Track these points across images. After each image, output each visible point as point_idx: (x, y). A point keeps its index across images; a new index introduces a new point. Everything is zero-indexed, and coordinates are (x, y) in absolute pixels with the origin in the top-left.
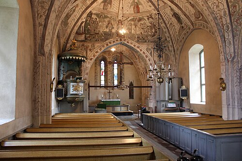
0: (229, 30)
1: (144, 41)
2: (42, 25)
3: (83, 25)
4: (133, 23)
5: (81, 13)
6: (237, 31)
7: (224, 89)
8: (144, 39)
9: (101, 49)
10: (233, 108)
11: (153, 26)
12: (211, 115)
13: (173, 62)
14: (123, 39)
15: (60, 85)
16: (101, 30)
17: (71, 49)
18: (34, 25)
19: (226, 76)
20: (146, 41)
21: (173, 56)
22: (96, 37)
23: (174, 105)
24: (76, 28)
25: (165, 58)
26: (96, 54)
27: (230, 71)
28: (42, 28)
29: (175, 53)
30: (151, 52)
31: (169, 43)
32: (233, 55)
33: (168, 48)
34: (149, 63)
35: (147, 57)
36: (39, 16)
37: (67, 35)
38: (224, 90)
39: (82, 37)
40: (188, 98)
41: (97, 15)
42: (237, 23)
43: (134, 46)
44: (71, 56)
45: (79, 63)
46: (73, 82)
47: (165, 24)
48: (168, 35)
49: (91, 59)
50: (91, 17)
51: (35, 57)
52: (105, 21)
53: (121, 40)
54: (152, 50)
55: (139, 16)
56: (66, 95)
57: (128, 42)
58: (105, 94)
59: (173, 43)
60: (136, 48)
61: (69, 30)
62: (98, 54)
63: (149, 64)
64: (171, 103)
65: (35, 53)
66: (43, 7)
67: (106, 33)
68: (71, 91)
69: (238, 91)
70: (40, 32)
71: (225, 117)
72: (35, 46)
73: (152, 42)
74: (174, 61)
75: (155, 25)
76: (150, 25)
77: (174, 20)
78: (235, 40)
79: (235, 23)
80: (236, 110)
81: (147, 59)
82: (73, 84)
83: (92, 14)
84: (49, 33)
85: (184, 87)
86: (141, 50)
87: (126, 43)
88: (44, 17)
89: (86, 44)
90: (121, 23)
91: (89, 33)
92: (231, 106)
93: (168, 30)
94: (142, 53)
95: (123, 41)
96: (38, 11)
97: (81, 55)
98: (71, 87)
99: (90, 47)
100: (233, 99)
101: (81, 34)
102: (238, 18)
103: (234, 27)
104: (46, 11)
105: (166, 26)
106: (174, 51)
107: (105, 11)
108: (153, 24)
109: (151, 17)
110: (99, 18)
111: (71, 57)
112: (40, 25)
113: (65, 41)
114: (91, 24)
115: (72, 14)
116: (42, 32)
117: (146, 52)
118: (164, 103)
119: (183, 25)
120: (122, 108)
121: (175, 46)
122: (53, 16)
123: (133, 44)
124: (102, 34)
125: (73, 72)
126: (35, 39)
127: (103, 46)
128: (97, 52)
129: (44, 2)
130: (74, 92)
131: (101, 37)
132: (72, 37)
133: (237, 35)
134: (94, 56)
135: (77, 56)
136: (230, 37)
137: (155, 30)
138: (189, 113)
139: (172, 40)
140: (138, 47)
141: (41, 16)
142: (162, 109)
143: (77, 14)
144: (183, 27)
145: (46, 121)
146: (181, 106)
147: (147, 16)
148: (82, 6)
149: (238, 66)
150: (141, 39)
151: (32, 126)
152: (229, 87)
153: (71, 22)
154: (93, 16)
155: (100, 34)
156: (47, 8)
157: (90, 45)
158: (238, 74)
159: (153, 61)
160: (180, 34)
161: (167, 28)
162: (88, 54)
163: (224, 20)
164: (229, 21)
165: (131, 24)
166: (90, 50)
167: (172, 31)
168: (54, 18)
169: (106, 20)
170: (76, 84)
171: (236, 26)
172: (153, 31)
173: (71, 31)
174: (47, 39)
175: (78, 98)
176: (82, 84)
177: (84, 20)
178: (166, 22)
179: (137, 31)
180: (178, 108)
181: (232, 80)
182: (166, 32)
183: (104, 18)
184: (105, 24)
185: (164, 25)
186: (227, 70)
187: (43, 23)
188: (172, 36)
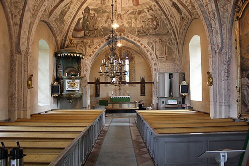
0: (216, 17)
1: (145, 34)
2: (17, 25)
3: (81, 21)
4: (133, 16)
5: (77, 9)
6: (224, 18)
7: (211, 84)
8: (145, 33)
9: (100, 45)
10: (221, 106)
11: (154, 18)
12: (205, 113)
13: (176, 56)
14: (122, 34)
15: (56, 82)
16: (100, 26)
17: (68, 46)
18: (9, 25)
19: (213, 70)
20: (147, 35)
21: (176, 50)
22: (95, 33)
23: (175, 102)
24: (73, 25)
25: (168, 51)
26: (95, 50)
27: (217, 63)
28: (17, 27)
29: (178, 46)
30: (153, 46)
31: (172, 35)
32: (220, 47)
33: (171, 41)
34: (150, 57)
35: (148, 51)
36: (13, 16)
37: (64, 33)
38: (211, 86)
39: (82, 34)
40: (189, 94)
41: (95, 10)
42: (224, 9)
43: (135, 40)
44: (69, 53)
45: (78, 60)
46: (68, 79)
47: (166, 15)
48: (170, 27)
49: (90, 56)
50: (89, 13)
51: (12, 55)
52: (103, 16)
53: (120, 35)
54: (154, 44)
55: (139, 8)
56: (62, 91)
57: (128, 37)
58: (115, 91)
59: (175, 36)
60: (136, 42)
61: (66, 28)
62: (97, 50)
63: (151, 59)
64: (171, 99)
65: (11, 52)
66: (16, 7)
67: (104, 28)
68: (67, 88)
69: (226, 86)
70: (16, 31)
71: (212, 116)
72: (12, 45)
73: (153, 35)
74: (178, 54)
75: (156, 18)
76: (151, 17)
77: (174, 10)
78: (222, 29)
79: (222, 9)
80: (223, 107)
81: (149, 54)
82: (69, 80)
83: (89, 10)
84: (25, 32)
85: (184, 83)
86: (142, 45)
87: (126, 37)
88: (19, 17)
89: (85, 41)
90: (121, 17)
91: (88, 29)
92: (218, 103)
93: (169, 22)
94: (142, 47)
95: (122, 36)
96: (11, 12)
97: (77, 52)
98: (67, 83)
99: (89, 43)
100: (221, 95)
101: (80, 31)
102: (224, 3)
103: (221, 14)
104: (20, 11)
105: (167, 17)
106: (177, 44)
107: (103, 6)
108: (154, 16)
109: (151, 9)
110: (97, 13)
111: (66, 55)
112: (16, 24)
113: (64, 39)
114: (90, 20)
115: (67, 11)
116: (18, 31)
117: (147, 46)
118: (164, 100)
119: (183, 15)
120: (130, 105)
121: (177, 38)
122: (27, 15)
123: (134, 38)
124: (101, 30)
125: (73, 69)
126: (11, 38)
127: (102, 42)
128: (96, 48)
129: (17, 2)
130: (70, 89)
131: (100, 32)
132: (70, 34)
133: (225, 23)
134: (93, 52)
135: (72, 53)
136: (216, 26)
137: (157, 22)
138: (188, 110)
139: (174, 32)
140: (139, 41)
141: (15, 16)
142: (162, 106)
143: (73, 10)
144: (183, 18)
145: (24, 116)
146: (184, 103)
147: (147, 8)
148: (77, 2)
149: (226, 58)
150: (142, 33)
151: (9, 120)
152: (216, 82)
153: (68, 18)
154: (91, 12)
155: (99, 29)
156: (22, 8)
157: (89, 41)
158: (226, 67)
159: (155, 56)
160: (181, 26)
161: (168, 19)
162: (87, 50)
163: (209, 6)
164: (214, 8)
165: (131, 18)
166: (89, 46)
167: (173, 23)
168: (29, 17)
169: (105, 15)
170: (71, 80)
171: (223, 13)
172: (155, 23)
173: (69, 29)
174: (23, 38)
175: (74, 94)
176: (79, 81)
177: (82, 16)
178: (167, 13)
179: (137, 24)
180: (179, 105)
181: (220, 74)
182: (167, 24)
183: (103, 13)
184: (104, 19)
185: (165, 17)
186: (214, 63)
187: (19, 23)
188: (174, 29)
